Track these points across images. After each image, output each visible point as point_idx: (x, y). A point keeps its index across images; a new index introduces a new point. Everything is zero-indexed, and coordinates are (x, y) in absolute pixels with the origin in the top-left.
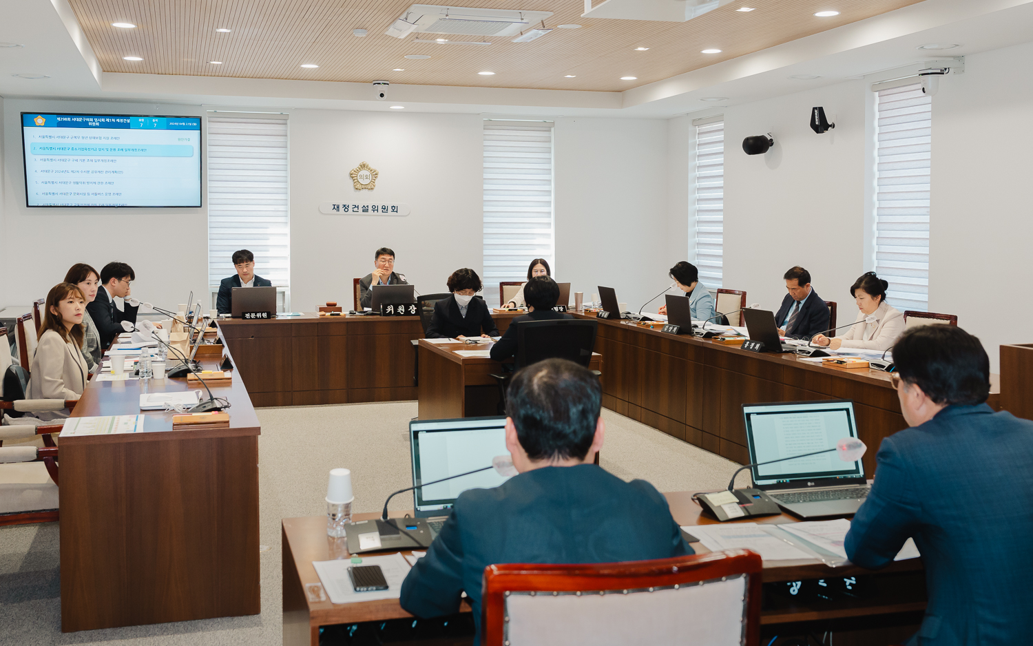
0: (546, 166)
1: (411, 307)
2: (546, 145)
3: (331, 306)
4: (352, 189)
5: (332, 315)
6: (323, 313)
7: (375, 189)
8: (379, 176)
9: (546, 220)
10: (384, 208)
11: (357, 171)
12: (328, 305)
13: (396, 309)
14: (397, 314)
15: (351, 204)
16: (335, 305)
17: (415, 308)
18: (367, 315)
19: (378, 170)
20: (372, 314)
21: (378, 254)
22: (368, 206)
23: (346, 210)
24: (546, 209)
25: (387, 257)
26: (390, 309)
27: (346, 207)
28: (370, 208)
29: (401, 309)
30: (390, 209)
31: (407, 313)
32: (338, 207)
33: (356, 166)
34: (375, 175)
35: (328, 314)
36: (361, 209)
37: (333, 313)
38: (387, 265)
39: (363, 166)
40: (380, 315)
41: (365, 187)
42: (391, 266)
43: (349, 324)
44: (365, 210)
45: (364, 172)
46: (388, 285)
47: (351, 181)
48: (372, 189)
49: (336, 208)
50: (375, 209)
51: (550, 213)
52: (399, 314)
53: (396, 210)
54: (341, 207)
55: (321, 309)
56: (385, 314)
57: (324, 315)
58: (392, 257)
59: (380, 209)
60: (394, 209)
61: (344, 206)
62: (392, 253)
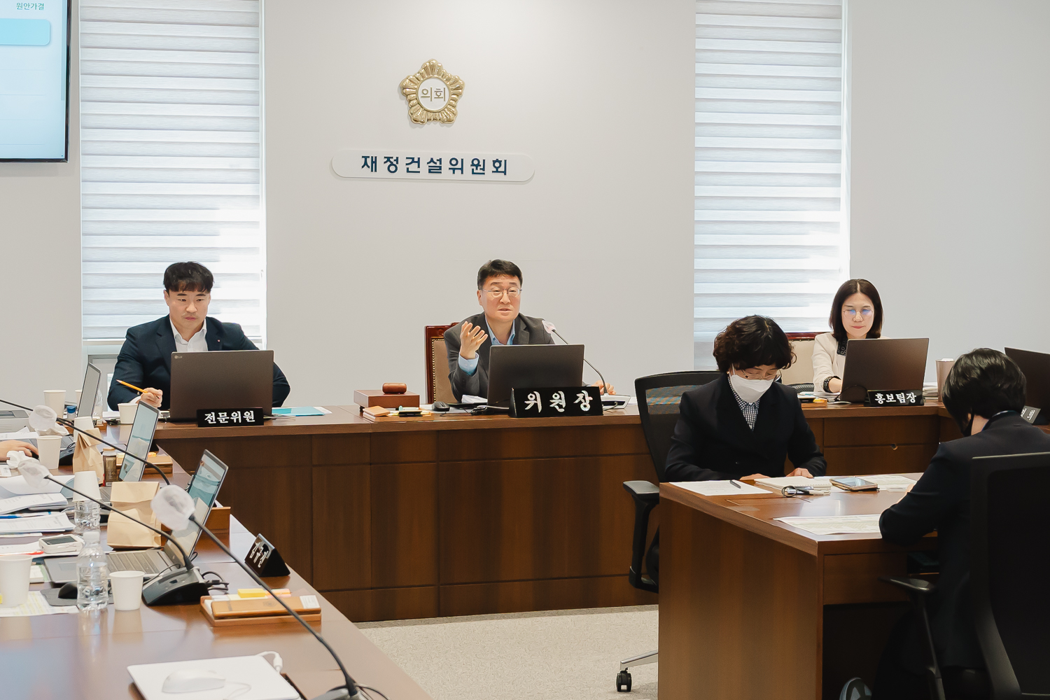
0: (829, 72)
1: (580, 396)
2: (829, 24)
3: (394, 394)
4: (406, 121)
5: (403, 414)
6: (379, 410)
7: (457, 120)
8: (465, 92)
9: (829, 192)
10: (477, 165)
11: (418, 80)
12: (387, 390)
13: (546, 400)
14: (549, 411)
15: (402, 154)
16: (402, 390)
17: (589, 399)
18: (479, 413)
19: (464, 78)
20: (489, 412)
21: (485, 275)
22: (440, 160)
23: (392, 168)
24: (828, 168)
25: (504, 280)
26: (534, 400)
27: (392, 163)
28: (446, 165)
29: (558, 400)
30: (489, 167)
31: (572, 409)
32: (374, 162)
33: (414, 69)
34: (456, 88)
35: (393, 413)
36: (424, 167)
37: (402, 409)
38: (506, 298)
39: (430, 70)
40: (510, 413)
41: (433, 117)
42: (514, 301)
43: (442, 437)
44: (435, 168)
45: (433, 84)
46: (509, 344)
47: (403, 105)
48: (450, 121)
49: (370, 163)
50: (456, 166)
51: (838, 176)
52: (553, 412)
53: (502, 169)
54: (380, 162)
55: (373, 401)
56: (522, 412)
57: (384, 416)
58: (516, 280)
59: (468, 168)
60: (499, 166)
61: (388, 159)
62: (515, 272)
